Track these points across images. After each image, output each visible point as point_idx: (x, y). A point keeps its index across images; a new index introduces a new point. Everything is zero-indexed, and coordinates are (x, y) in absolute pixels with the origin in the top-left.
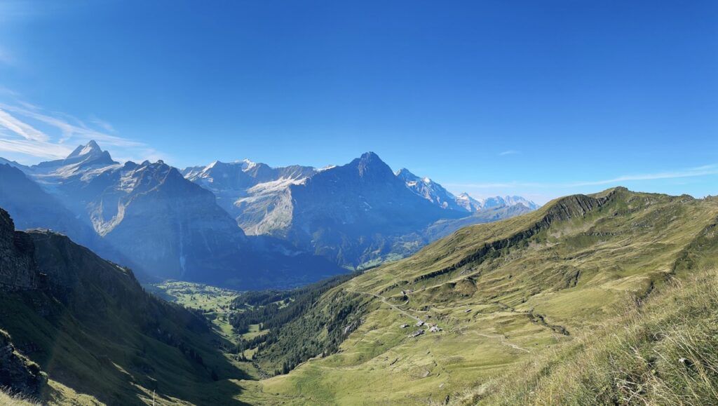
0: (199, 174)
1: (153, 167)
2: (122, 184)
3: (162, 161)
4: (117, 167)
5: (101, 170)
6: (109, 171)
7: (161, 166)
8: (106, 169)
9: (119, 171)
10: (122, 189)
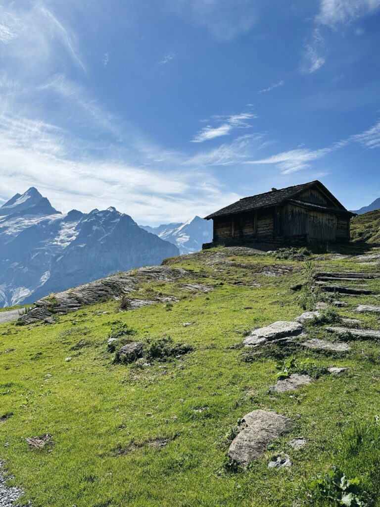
0: (173, 232)
1: (101, 215)
2: (61, 237)
3: (114, 208)
4: (58, 216)
5: (35, 221)
6: (45, 222)
7: (112, 214)
8: (42, 219)
9: (59, 221)
10: (59, 244)
